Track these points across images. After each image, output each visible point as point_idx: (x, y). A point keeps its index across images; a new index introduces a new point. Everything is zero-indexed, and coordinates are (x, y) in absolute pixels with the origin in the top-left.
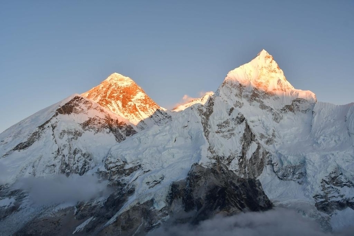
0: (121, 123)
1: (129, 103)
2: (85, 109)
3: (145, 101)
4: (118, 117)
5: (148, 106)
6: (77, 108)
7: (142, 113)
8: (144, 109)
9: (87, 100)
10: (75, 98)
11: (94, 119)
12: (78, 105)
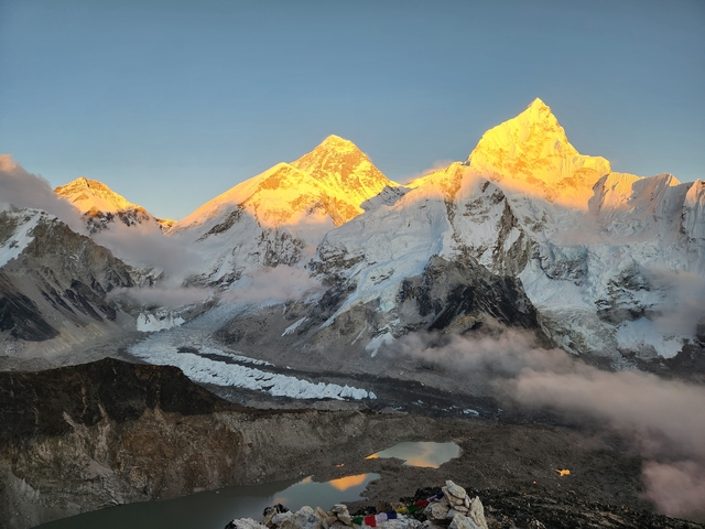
0: (340, 202)
1: (351, 176)
2: (295, 182)
3: (370, 173)
4: (336, 193)
5: (374, 179)
6: (285, 181)
7: (366, 188)
8: (370, 184)
9: (297, 171)
10: (282, 169)
11: (307, 197)
12: (285, 178)
